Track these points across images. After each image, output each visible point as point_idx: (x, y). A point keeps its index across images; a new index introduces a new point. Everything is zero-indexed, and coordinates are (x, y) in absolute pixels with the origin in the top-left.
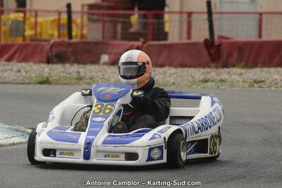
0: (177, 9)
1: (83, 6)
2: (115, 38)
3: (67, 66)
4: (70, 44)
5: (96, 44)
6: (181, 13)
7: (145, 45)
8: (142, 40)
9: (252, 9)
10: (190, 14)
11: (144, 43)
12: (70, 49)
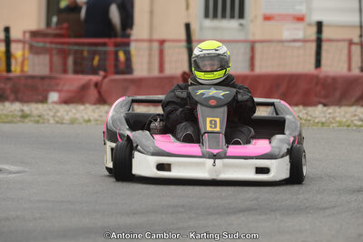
0: (145, 36)
1: (25, 32)
2: (65, 71)
3: (7, 104)
4: (9, 79)
5: (43, 78)
6: (151, 41)
7: (106, 80)
8: (102, 73)
9: (241, 37)
10: (162, 42)
11: (105, 77)
12: (9, 86)
